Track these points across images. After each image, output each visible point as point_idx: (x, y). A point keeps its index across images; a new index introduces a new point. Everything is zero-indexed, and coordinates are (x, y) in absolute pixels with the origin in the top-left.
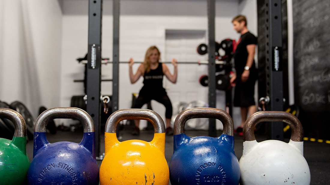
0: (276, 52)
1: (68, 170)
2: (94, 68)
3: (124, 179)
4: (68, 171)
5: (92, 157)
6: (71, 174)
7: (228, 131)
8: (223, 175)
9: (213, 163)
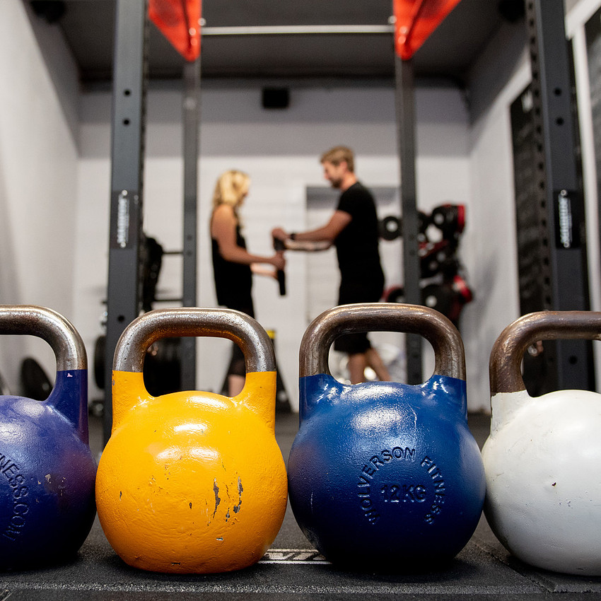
0: (564, 203)
1: (4, 467)
2: (123, 245)
3: (156, 493)
4: (4, 472)
5: (77, 439)
6: (12, 479)
7: (446, 367)
8: (436, 485)
9: (407, 448)
